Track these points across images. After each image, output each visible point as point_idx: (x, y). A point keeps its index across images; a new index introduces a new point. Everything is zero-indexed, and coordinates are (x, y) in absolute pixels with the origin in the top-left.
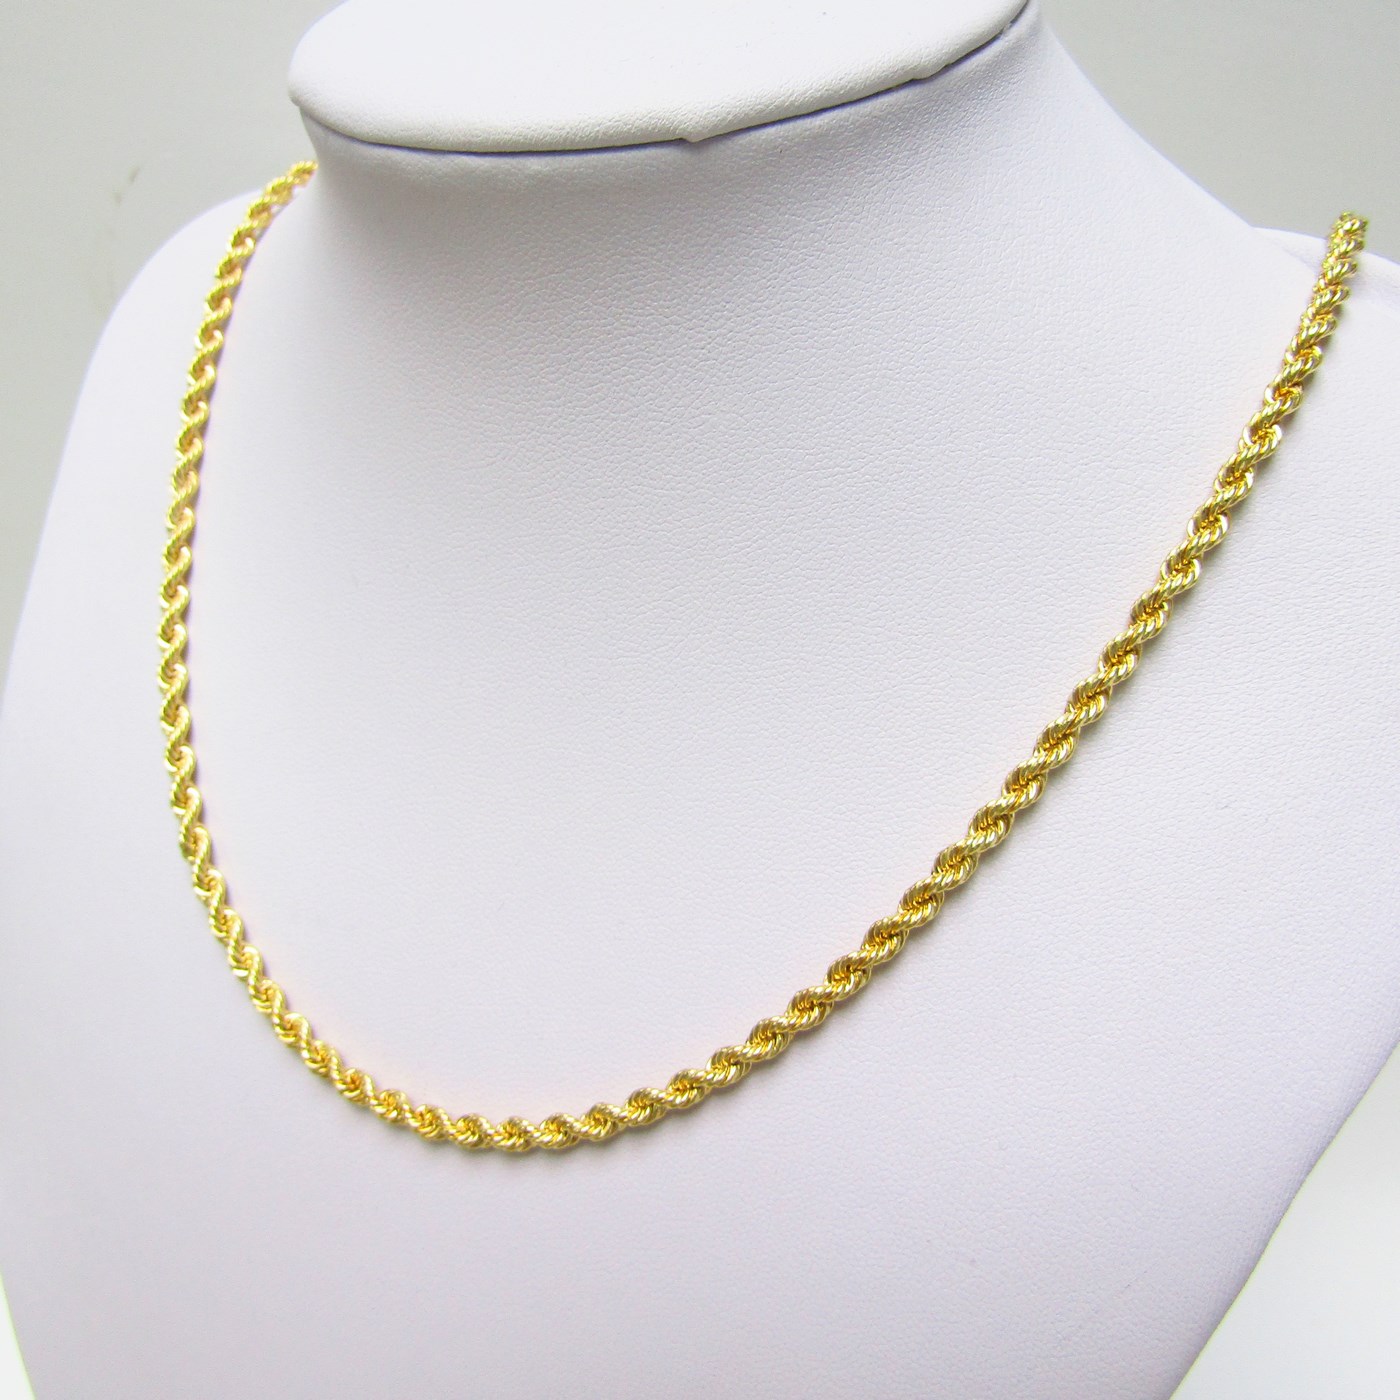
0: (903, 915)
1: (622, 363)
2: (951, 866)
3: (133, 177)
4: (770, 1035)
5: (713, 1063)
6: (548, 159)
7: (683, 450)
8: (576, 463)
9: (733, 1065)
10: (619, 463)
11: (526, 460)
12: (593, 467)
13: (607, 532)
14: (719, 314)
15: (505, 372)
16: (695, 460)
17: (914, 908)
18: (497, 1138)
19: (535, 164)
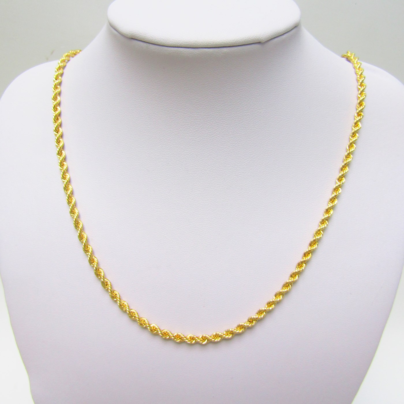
0: (311, 248)
1: (238, 99)
2: (318, 234)
3: (52, 53)
4: (288, 285)
5: (275, 296)
6: (229, 48)
7: (253, 120)
8: (224, 127)
9: (281, 295)
10: (237, 125)
11: (209, 128)
12: (230, 127)
13: (234, 143)
14: (262, 85)
15: (204, 105)
16: (256, 122)
17: (313, 246)
18: (224, 336)
19: (225, 50)
